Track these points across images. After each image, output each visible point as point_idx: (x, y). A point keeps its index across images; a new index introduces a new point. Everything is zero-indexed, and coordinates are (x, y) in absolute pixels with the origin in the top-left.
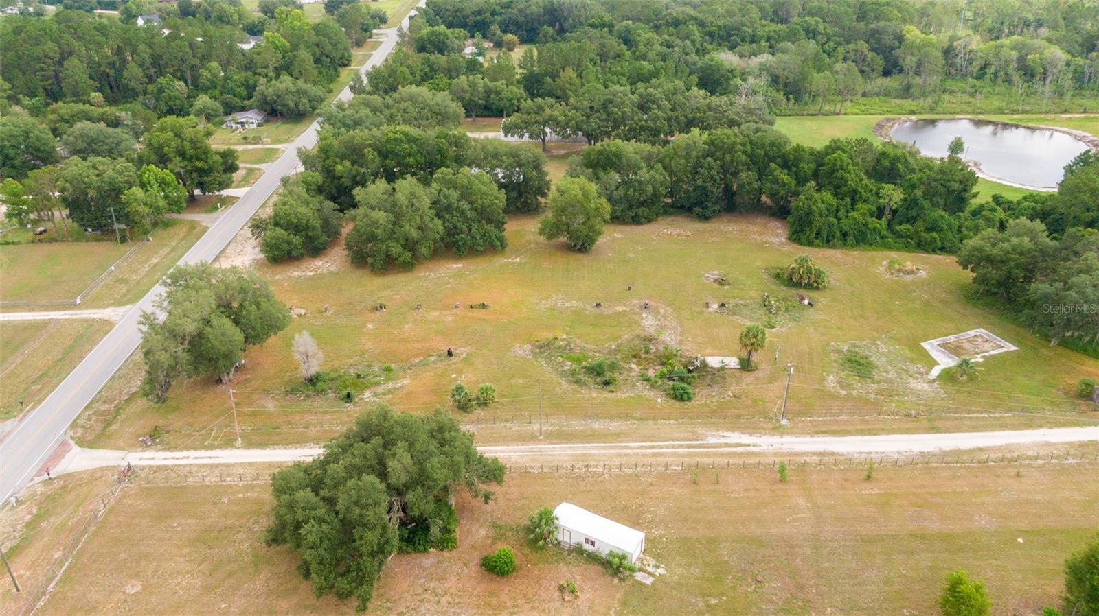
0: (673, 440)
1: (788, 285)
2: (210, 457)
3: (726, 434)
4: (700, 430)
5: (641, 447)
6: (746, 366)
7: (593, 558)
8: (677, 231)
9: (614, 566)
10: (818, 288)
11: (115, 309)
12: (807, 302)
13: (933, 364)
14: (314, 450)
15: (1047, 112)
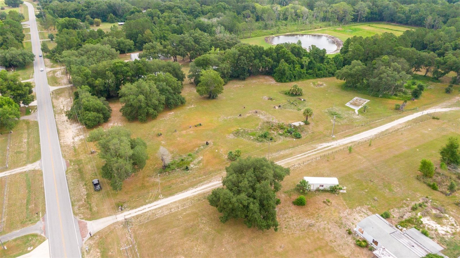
0: (309, 151)
1: (292, 96)
2: (155, 205)
3: (322, 144)
4: (314, 146)
5: (302, 156)
6: (307, 123)
7: (325, 191)
8: (238, 86)
9: (333, 190)
10: (301, 95)
11: (32, 164)
12: (303, 100)
13: (354, 110)
14: (194, 190)
15: (311, 29)
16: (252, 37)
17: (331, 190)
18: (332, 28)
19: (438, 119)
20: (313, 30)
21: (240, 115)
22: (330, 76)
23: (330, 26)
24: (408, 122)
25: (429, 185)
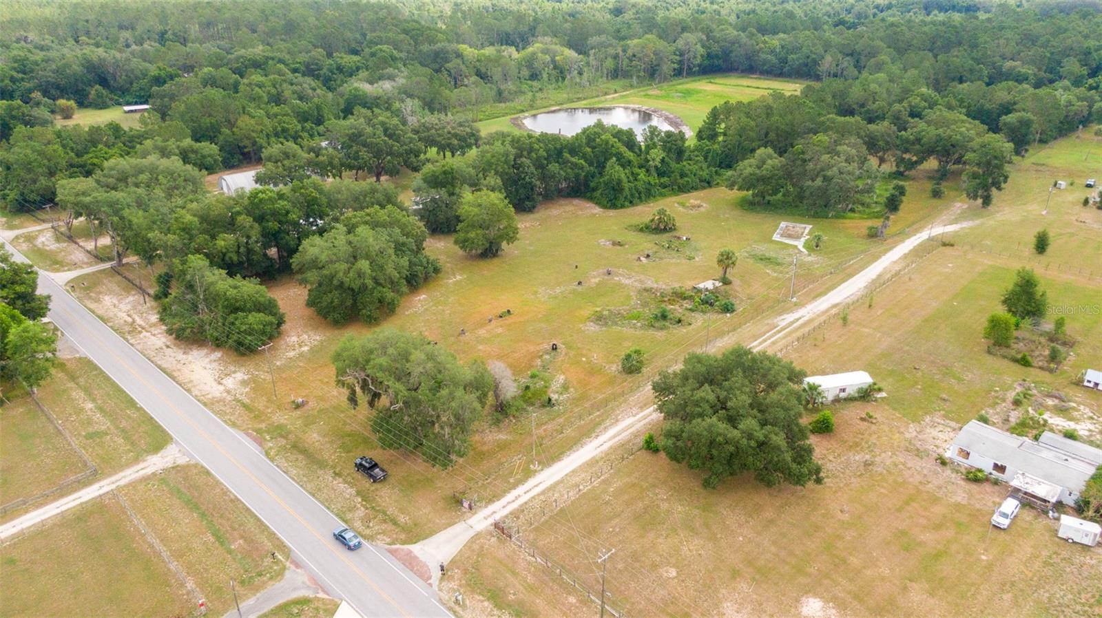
0: (768, 332)
1: (657, 233)
2: (536, 486)
3: (782, 317)
4: (770, 321)
6: (726, 282)
7: (850, 399)
8: (528, 225)
9: (865, 395)
10: (675, 229)
11: (159, 455)
12: (685, 238)
13: (796, 247)
14: (596, 442)
15: (597, 96)
16: (480, 121)
17: (861, 397)
18: (639, 92)
19: (952, 245)
20: (603, 98)
21: (580, 283)
22: (704, 188)
23: (632, 86)
24: (905, 256)
25: (1016, 361)
